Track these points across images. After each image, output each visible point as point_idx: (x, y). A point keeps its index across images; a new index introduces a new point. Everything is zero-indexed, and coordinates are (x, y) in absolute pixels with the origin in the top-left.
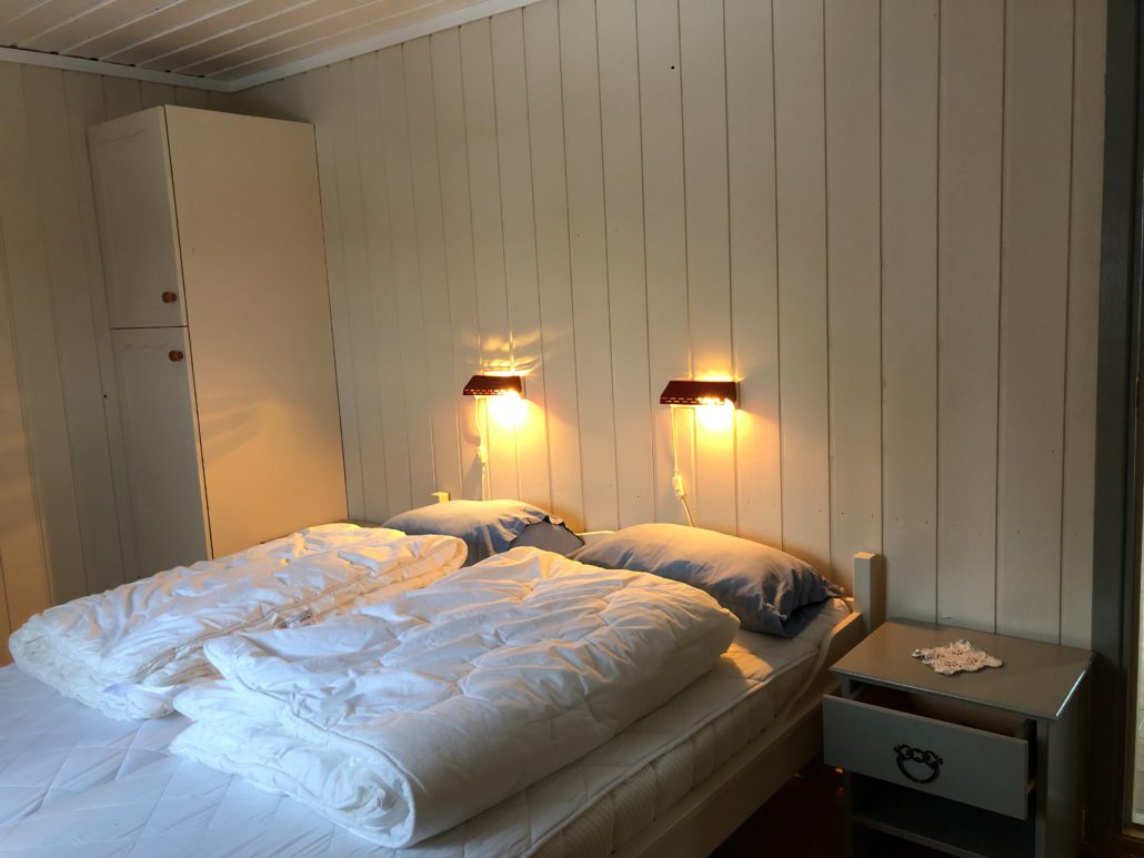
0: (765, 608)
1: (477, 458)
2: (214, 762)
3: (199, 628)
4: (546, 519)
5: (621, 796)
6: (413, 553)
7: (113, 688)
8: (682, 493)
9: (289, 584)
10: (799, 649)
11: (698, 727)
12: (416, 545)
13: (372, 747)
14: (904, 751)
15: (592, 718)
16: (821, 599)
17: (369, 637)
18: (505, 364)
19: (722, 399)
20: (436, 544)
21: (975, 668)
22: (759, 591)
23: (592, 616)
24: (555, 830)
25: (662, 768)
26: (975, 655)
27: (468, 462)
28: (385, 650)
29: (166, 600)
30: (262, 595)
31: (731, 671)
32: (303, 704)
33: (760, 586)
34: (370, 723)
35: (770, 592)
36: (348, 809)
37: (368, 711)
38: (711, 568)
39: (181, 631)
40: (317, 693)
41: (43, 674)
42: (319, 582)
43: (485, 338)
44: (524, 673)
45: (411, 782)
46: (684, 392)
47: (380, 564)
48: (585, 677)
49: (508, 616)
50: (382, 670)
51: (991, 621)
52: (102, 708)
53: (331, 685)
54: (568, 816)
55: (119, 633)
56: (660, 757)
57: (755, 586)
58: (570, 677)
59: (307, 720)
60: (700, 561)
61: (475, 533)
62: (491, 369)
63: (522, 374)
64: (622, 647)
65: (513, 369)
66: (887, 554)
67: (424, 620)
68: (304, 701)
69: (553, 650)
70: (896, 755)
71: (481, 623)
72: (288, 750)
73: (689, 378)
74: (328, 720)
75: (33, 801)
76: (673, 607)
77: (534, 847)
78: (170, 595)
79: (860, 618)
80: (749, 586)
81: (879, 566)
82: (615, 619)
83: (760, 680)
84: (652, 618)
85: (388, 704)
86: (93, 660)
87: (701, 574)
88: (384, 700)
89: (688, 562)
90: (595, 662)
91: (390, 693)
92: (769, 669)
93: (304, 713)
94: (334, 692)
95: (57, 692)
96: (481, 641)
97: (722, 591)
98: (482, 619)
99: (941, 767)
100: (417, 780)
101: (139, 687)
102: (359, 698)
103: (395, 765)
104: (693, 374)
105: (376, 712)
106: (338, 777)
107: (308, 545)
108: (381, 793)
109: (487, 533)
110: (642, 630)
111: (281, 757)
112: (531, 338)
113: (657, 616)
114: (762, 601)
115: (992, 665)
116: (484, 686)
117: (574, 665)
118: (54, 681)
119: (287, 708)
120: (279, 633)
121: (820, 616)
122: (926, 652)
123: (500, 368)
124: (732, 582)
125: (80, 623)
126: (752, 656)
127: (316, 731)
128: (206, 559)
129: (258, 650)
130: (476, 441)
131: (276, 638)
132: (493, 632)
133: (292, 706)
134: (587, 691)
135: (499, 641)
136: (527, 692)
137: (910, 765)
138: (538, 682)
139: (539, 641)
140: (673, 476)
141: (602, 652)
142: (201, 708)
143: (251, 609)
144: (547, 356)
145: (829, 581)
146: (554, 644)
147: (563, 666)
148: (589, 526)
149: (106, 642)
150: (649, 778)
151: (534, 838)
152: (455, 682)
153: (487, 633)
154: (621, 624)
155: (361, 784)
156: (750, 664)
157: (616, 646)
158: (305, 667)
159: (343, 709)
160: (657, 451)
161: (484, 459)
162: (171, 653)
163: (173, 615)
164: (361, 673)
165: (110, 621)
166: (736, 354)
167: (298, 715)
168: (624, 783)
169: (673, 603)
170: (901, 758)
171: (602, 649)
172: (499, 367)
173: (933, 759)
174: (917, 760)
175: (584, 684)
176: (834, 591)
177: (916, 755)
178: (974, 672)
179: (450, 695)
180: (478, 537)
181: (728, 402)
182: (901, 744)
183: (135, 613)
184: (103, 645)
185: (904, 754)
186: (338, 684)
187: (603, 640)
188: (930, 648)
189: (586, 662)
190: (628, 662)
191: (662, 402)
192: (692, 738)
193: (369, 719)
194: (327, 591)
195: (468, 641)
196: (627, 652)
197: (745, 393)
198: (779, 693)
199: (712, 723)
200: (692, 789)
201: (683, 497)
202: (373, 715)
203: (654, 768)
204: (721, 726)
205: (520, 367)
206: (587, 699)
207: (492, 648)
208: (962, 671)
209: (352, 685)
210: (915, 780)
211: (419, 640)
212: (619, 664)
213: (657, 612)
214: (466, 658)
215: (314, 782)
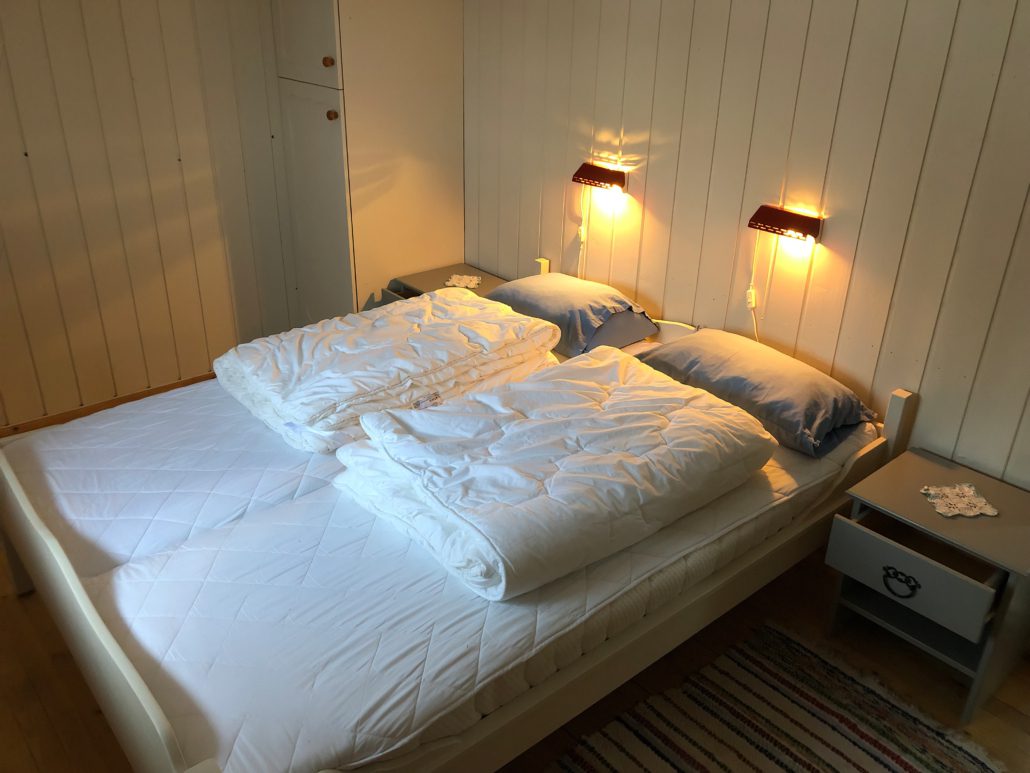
0: (803, 433)
1: (577, 237)
2: (365, 505)
3: (354, 389)
4: (630, 309)
5: (657, 581)
6: (517, 335)
7: (290, 424)
8: (754, 305)
9: (420, 353)
10: (825, 468)
11: (727, 530)
12: (520, 328)
13: (479, 531)
14: (891, 572)
15: (643, 521)
16: (855, 422)
17: (481, 425)
18: (614, 157)
19: (805, 235)
20: (537, 328)
21: (972, 514)
22: (800, 418)
23: (655, 434)
24: (603, 604)
25: (691, 562)
26: (975, 501)
27: (570, 238)
28: (493, 439)
29: (328, 354)
30: (400, 363)
31: (762, 484)
32: (430, 480)
33: (803, 413)
34: (479, 508)
35: (810, 419)
36: (458, 568)
37: (478, 497)
38: (763, 389)
39: (340, 389)
40: (441, 472)
41: (239, 396)
42: (443, 356)
43: (598, 129)
44: (595, 482)
45: (505, 563)
46: (772, 219)
47: (491, 343)
48: (643, 491)
49: (588, 424)
50: (490, 460)
51: (1002, 469)
52: (283, 435)
53: (452, 465)
54: (614, 594)
55: (294, 379)
56: (691, 553)
57: (797, 413)
58: (629, 489)
59: (433, 493)
60: (755, 380)
61: (568, 315)
62: (600, 159)
63: (626, 169)
64: (676, 466)
65: (619, 163)
66: (922, 394)
67: (523, 414)
68: (432, 477)
69: (621, 465)
70: (884, 573)
71: (566, 427)
72: (418, 514)
73: (779, 205)
74: (448, 497)
75: (238, 510)
76: (723, 432)
77: (587, 615)
78: (330, 349)
79: (885, 444)
80: (793, 411)
81: (913, 405)
82: (673, 439)
83: (785, 494)
84: (704, 442)
85: (494, 494)
86: (276, 399)
87: (755, 393)
88: (490, 489)
89: (745, 379)
90: (651, 477)
91: (494, 483)
92: (795, 486)
93: (431, 486)
94: (454, 473)
95: (249, 412)
96: (565, 445)
97: (769, 414)
98: (568, 424)
99: (918, 590)
100: (510, 563)
101: (309, 429)
102: (472, 481)
103: (495, 549)
104: (784, 203)
105: (483, 499)
106: (453, 544)
107: (435, 312)
108: (483, 567)
109: (578, 316)
110: (694, 452)
111: (414, 517)
112: (641, 138)
113: (707, 440)
114: (801, 428)
115: (989, 514)
116: (567, 490)
117: (636, 480)
118: (247, 404)
119: (419, 481)
120: (415, 413)
121: (851, 437)
122: (932, 491)
123: (609, 160)
124: (779, 405)
125: (265, 365)
126: (784, 472)
127: (440, 505)
128: (352, 312)
129: (399, 427)
130: (578, 221)
131: (412, 417)
132: (575, 438)
133: (423, 481)
134: (642, 501)
135: (578, 448)
136: (596, 499)
137: (894, 583)
138: (605, 491)
139: (610, 451)
140: (748, 288)
141: (660, 470)
142: (356, 463)
143: (392, 376)
144: (652, 157)
145: (865, 407)
146: (621, 458)
147: (626, 480)
148: (667, 314)
149: (285, 385)
150: (681, 567)
151: (588, 608)
152: (542, 481)
153: (570, 439)
154: (678, 445)
155: (470, 557)
156: (780, 479)
157: (670, 465)
158: (434, 449)
159: (460, 491)
160: (739, 265)
161: (583, 238)
162: (334, 406)
163: (334, 372)
164: (473, 459)
165: (287, 366)
166: (826, 193)
167: (426, 487)
168: (661, 571)
169: (725, 429)
170: (888, 575)
171: (659, 466)
172: (607, 158)
173: (913, 583)
174: (900, 580)
175: (640, 496)
176: (869, 416)
177: (900, 576)
178: (970, 517)
179: (538, 494)
180: (570, 318)
181: (810, 238)
182: (891, 565)
183: (304, 362)
184: (283, 389)
185: (890, 573)
186: (458, 465)
187: (660, 458)
188: (938, 487)
189: (645, 477)
190: (678, 479)
191: (750, 225)
192: (720, 539)
193: (478, 503)
194: (450, 364)
195: (554, 444)
196: (678, 470)
197: (828, 231)
198: (799, 504)
199: (739, 528)
200: (713, 573)
201: (753, 309)
202: (481, 501)
203: (686, 560)
204: (744, 532)
205: (626, 163)
206: (641, 507)
207: (573, 453)
208: (959, 515)
209: (466, 471)
210: (893, 593)
211: (519, 436)
212: (671, 481)
213: (709, 436)
214: (553, 459)
215: (436, 541)
